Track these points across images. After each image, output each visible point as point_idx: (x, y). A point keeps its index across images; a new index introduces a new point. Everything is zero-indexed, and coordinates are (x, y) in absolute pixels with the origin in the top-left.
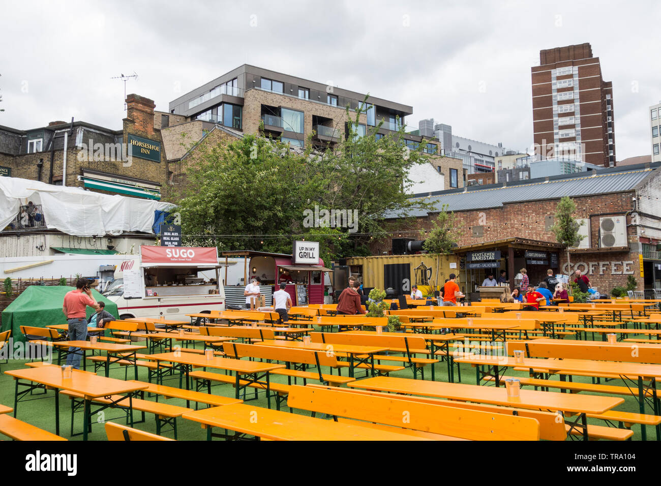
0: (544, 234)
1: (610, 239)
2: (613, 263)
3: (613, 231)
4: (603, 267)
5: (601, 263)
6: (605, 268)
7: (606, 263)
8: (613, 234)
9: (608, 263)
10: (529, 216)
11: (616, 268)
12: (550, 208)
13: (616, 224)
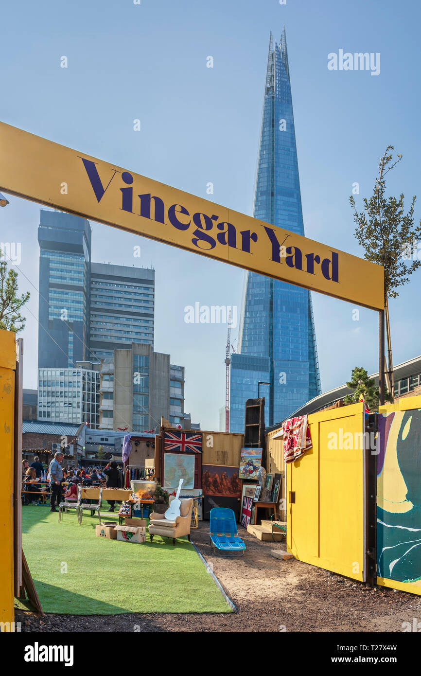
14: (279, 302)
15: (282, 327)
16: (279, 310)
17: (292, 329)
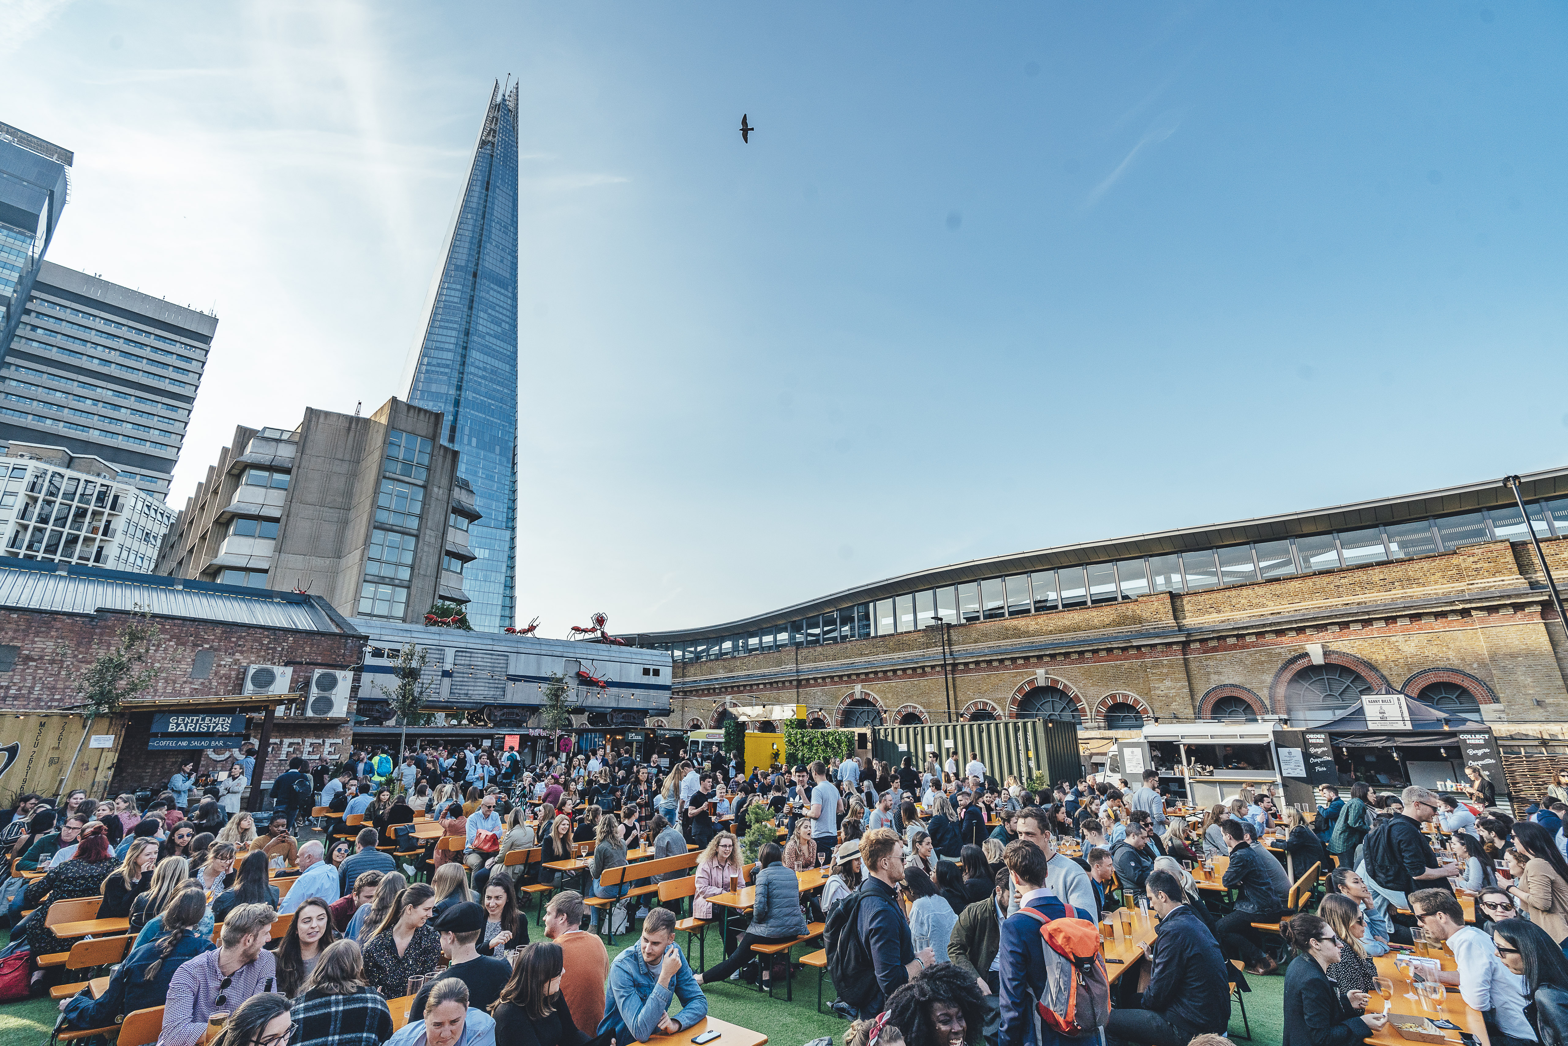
0: (185, 682)
1: (326, 704)
2: (308, 741)
3: (334, 692)
4: (289, 747)
5: (287, 741)
6: (291, 750)
7: (296, 740)
8: (333, 697)
9: (300, 740)
10: (159, 645)
11: (311, 750)
12: (213, 637)
13: (341, 683)
14: (467, 430)
15: (466, 469)
16: (466, 442)
17: (484, 476)
